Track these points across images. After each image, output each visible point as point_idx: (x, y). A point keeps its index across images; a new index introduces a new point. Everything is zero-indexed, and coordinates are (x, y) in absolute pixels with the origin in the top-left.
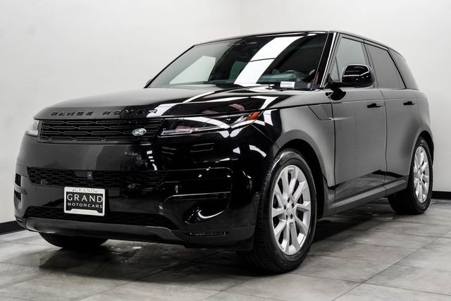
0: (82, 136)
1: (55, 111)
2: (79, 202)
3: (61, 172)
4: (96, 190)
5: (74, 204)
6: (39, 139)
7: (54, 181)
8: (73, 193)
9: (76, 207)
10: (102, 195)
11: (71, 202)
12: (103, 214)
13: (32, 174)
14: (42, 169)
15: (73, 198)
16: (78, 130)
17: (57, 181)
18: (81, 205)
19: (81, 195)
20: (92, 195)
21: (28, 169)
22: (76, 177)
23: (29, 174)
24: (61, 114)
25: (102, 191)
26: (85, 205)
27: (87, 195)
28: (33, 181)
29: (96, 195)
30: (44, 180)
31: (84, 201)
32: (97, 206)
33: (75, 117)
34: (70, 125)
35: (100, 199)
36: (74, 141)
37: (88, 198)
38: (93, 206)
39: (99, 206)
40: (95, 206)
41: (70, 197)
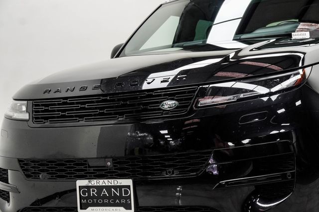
0: (91, 115)
1: (46, 88)
2: (97, 198)
3: (67, 161)
4: (120, 181)
5: (90, 201)
6: (31, 124)
7: (59, 173)
8: (88, 187)
10: (129, 187)
11: (86, 198)
12: (132, 211)
13: (26, 167)
14: (42, 160)
15: (89, 194)
16: (84, 108)
17: (63, 173)
18: (100, 201)
19: (100, 188)
20: (115, 187)
21: (20, 161)
22: (90, 167)
23: (22, 167)
24: (58, 91)
25: (129, 182)
26: (106, 201)
27: (108, 188)
28: (28, 176)
29: (121, 187)
30: (45, 174)
31: (105, 197)
32: (123, 201)
33: (77, 93)
34: (73, 103)
35: (126, 192)
36: (82, 123)
37: (109, 192)
38: (117, 201)
39: (126, 201)
40: (120, 201)
41: (84, 193)
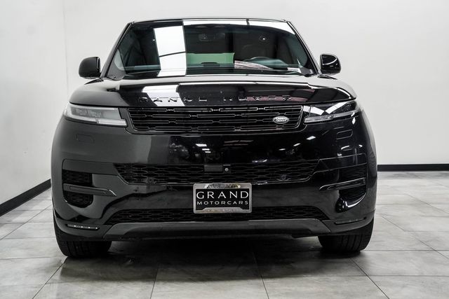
2: (214, 200)
5: (206, 203)
6: (132, 130)
8: (206, 191)
9: (209, 206)
10: (248, 190)
11: (203, 200)
12: (249, 211)
15: (206, 196)
18: (217, 203)
20: (234, 190)
22: (205, 172)
23: (120, 171)
24: (158, 100)
25: (248, 186)
26: (223, 203)
27: (226, 191)
28: (129, 180)
29: (240, 190)
30: (152, 178)
31: (222, 198)
32: (241, 202)
35: (245, 195)
37: (227, 194)
38: (235, 202)
39: (244, 203)
40: (238, 203)
41: (200, 195)
